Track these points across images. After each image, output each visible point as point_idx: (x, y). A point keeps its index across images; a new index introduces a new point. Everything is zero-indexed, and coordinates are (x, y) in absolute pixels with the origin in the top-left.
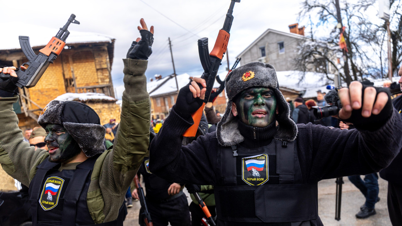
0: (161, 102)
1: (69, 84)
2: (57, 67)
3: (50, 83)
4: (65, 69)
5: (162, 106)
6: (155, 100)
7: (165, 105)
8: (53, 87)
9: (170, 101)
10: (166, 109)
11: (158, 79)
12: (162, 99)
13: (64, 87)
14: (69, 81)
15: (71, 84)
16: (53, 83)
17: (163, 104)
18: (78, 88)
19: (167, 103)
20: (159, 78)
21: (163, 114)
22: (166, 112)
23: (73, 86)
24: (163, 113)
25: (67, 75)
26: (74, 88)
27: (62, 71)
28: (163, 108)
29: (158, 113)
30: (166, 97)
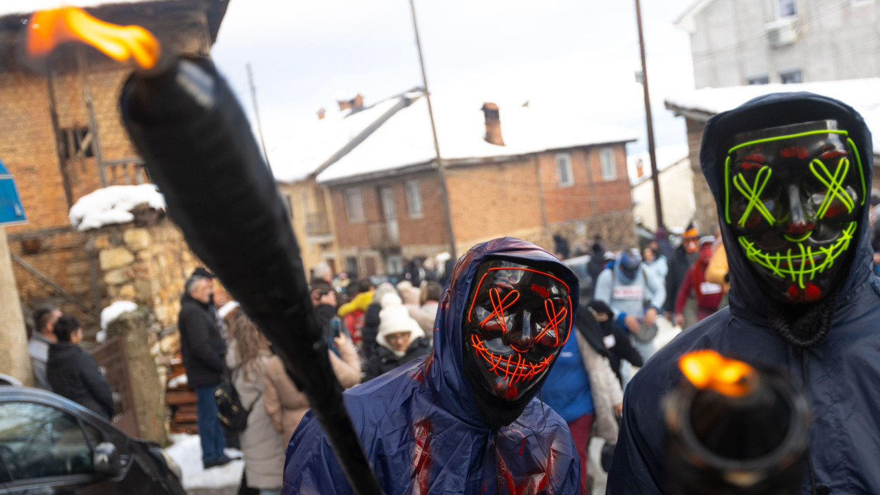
0: (366, 206)
1: (72, 148)
2: (33, 88)
3: (9, 146)
4: (58, 94)
5: (369, 222)
6: (339, 197)
7: (382, 219)
8: (20, 160)
9: (405, 197)
10: (385, 235)
11: (348, 111)
12: (372, 193)
13: (55, 160)
14: (71, 139)
15: (78, 147)
16: (18, 146)
17: (374, 214)
18: (107, 164)
19: (389, 207)
20: (355, 105)
21: (375, 255)
22: (387, 245)
23: (89, 153)
24: (374, 249)
25: (66, 116)
26: (91, 162)
27: (48, 103)
28: (376, 228)
29: (353, 252)
30: (387, 186)
